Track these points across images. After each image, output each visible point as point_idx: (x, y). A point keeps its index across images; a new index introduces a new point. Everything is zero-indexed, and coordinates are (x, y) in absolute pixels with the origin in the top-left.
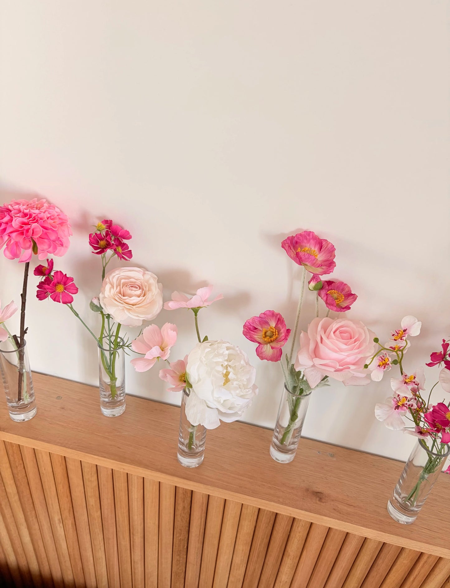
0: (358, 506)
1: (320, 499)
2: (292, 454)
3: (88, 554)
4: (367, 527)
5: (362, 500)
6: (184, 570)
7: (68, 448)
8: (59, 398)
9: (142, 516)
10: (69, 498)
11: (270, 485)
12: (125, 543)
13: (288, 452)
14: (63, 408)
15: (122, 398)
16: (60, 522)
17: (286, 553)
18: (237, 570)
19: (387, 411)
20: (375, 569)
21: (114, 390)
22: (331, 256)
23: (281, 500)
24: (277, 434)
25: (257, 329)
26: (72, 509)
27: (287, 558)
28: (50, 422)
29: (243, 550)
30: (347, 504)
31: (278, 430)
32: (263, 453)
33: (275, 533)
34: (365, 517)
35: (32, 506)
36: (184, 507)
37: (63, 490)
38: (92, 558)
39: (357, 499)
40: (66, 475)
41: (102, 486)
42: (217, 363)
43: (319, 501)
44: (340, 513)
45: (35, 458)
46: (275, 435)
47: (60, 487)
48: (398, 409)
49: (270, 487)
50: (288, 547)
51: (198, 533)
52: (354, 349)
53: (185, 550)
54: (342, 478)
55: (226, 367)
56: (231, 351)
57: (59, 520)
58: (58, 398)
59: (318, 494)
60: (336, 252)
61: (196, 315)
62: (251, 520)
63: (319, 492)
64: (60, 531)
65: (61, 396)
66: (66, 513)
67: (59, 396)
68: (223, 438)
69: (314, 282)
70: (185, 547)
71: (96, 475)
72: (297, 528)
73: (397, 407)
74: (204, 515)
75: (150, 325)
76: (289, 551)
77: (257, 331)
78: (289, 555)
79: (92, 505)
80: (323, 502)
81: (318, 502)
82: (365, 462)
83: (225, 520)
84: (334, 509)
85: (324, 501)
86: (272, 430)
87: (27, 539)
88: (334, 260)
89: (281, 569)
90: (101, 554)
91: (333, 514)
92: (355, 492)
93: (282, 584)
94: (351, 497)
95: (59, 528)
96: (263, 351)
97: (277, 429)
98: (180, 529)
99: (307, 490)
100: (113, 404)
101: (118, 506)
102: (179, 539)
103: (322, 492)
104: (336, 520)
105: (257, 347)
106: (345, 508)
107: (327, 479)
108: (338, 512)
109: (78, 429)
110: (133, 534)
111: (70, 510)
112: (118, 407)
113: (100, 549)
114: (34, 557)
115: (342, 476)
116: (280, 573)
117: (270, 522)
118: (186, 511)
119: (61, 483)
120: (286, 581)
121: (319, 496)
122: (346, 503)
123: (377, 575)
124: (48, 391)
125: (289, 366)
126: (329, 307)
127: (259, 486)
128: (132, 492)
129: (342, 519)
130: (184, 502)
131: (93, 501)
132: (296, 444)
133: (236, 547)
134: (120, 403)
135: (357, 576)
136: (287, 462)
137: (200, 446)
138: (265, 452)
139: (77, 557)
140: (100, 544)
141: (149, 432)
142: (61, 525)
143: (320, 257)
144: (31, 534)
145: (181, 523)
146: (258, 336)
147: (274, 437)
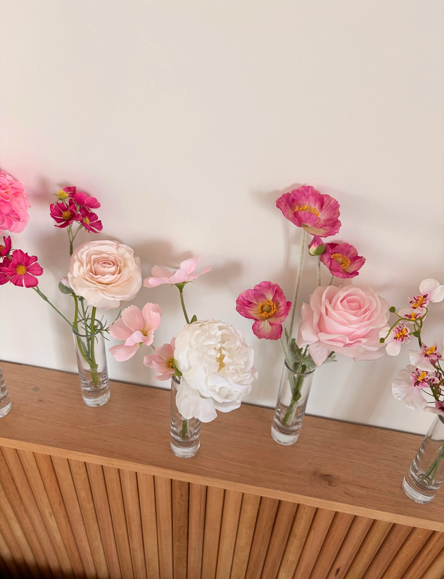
0: (370, 487)
1: (330, 483)
2: (295, 435)
3: (85, 544)
4: (382, 510)
5: (375, 480)
6: (186, 554)
7: (49, 446)
8: (37, 389)
9: (138, 506)
10: (58, 491)
11: (274, 471)
12: (122, 531)
13: (292, 433)
14: (41, 401)
15: (105, 385)
16: (51, 515)
17: (292, 533)
18: (241, 552)
19: (406, 388)
20: (387, 544)
21: (96, 377)
22: (334, 214)
23: (287, 487)
24: (278, 414)
25: (252, 303)
26: (62, 502)
27: (294, 539)
28: (27, 418)
29: (246, 533)
30: (359, 486)
31: (279, 410)
32: (264, 435)
33: (280, 515)
34: (380, 499)
35: (20, 501)
36: (182, 495)
37: (50, 484)
38: (88, 548)
39: (369, 479)
40: (52, 469)
41: (92, 479)
42: (209, 346)
43: (329, 484)
44: (352, 497)
45: (16, 454)
46: (276, 415)
47: (47, 482)
48: (418, 386)
49: (274, 473)
50: (294, 528)
51: (198, 519)
52: (365, 320)
53: (186, 535)
54: (351, 457)
55: (220, 349)
56: (224, 331)
57: (50, 513)
58: (35, 389)
59: (327, 477)
60: (341, 210)
61: (181, 291)
62: (254, 504)
63: (327, 475)
64: (52, 523)
65: (38, 387)
66: (57, 507)
67: (36, 387)
68: (220, 422)
69: (316, 245)
70: (186, 533)
71: (85, 467)
72: (303, 509)
73: (417, 383)
74: (203, 501)
75: (129, 307)
76: (296, 532)
77: (253, 305)
78: (296, 536)
79: (84, 498)
80: (333, 486)
81: (327, 485)
82: (374, 438)
83: (226, 505)
84: (346, 493)
85: (334, 484)
86: (273, 409)
87: (19, 533)
88: (339, 219)
89: (287, 549)
90: (98, 543)
91: (345, 499)
92: (367, 472)
93: (289, 564)
94: (363, 478)
95: (50, 521)
96: (260, 329)
97: (278, 408)
98: (179, 517)
99: (315, 473)
100: (96, 392)
101: (111, 497)
102: (179, 525)
103: (331, 475)
104: (349, 505)
105: (254, 324)
106: (358, 490)
107: (335, 460)
108: (350, 496)
109: (59, 423)
110: (129, 523)
111: (60, 504)
112: (102, 396)
113: (96, 539)
114: (29, 549)
115: (350, 454)
116: (286, 553)
117: (274, 505)
118: (184, 498)
119: (47, 477)
120: (294, 561)
121: (328, 479)
122: (357, 485)
123: (389, 550)
124: (23, 383)
125: (289, 342)
126: (335, 274)
127: (263, 473)
128: (125, 483)
129: (355, 504)
130: (181, 489)
131: (84, 494)
132: (300, 424)
133: (240, 530)
134: (104, 391)
135: (368, 553)
136: (291, 444)
137: (195, 434)
138: (265, 434)
139: (73, 547)
140: (95, 534)
141: (137, 421)
142: (53, 517)
143: (322, 216)
144: (22, 528)
145: (180, 510)
146: (253, 312)
147: (275, 417)
